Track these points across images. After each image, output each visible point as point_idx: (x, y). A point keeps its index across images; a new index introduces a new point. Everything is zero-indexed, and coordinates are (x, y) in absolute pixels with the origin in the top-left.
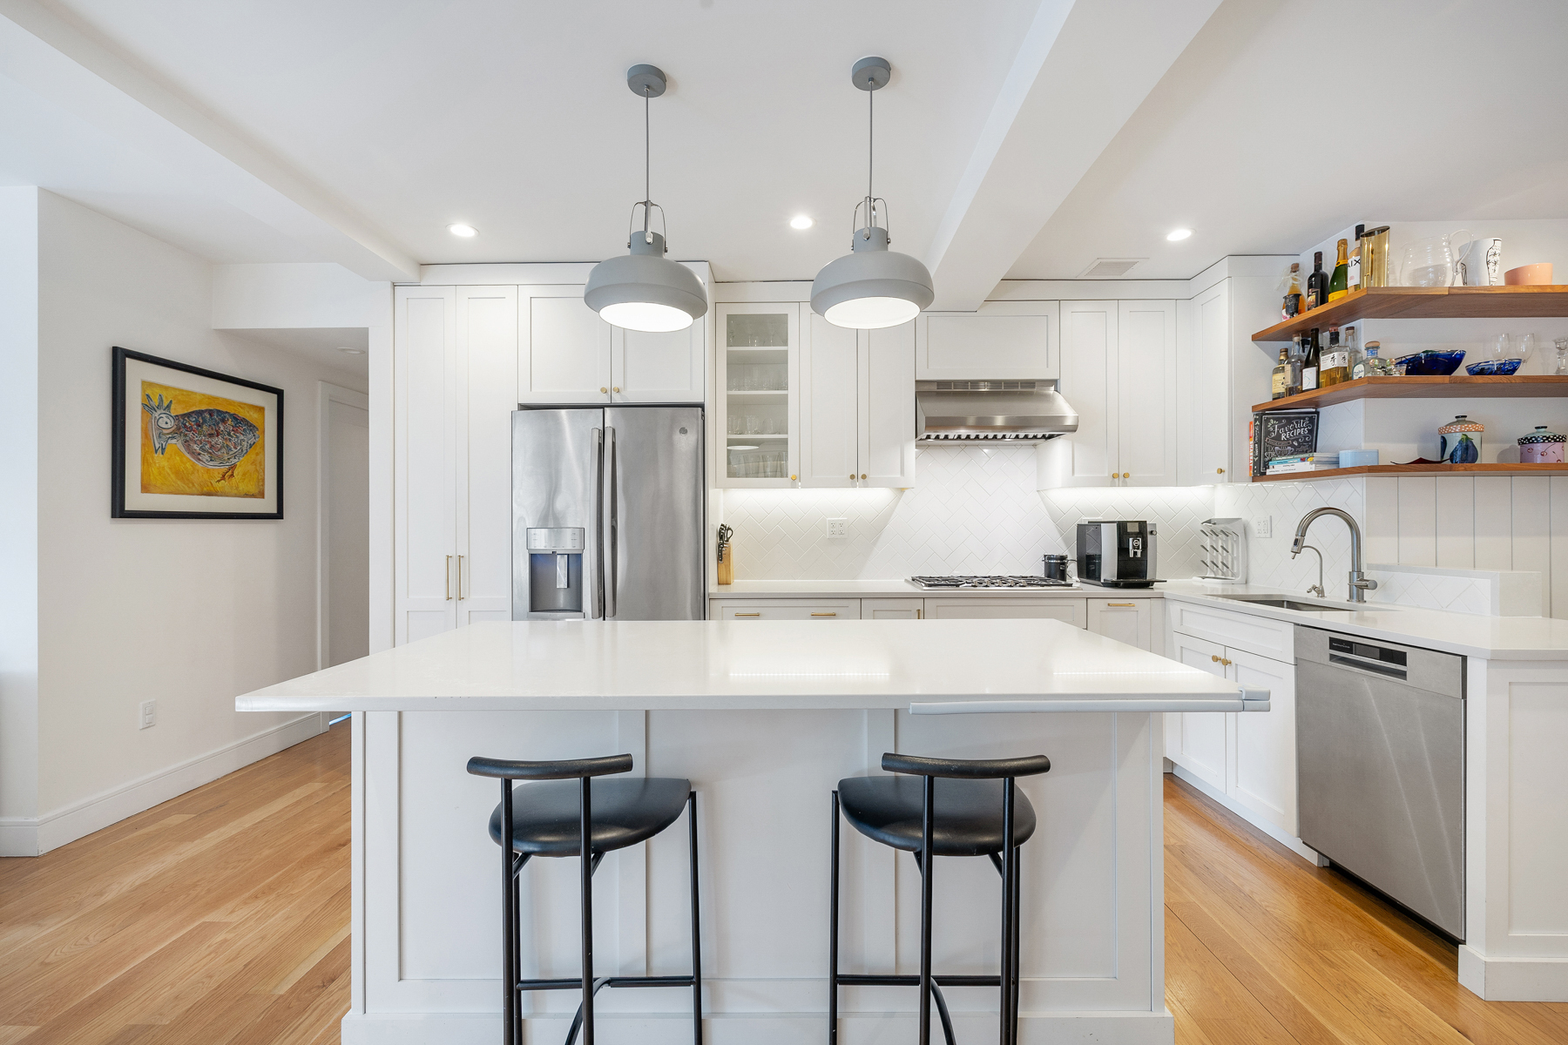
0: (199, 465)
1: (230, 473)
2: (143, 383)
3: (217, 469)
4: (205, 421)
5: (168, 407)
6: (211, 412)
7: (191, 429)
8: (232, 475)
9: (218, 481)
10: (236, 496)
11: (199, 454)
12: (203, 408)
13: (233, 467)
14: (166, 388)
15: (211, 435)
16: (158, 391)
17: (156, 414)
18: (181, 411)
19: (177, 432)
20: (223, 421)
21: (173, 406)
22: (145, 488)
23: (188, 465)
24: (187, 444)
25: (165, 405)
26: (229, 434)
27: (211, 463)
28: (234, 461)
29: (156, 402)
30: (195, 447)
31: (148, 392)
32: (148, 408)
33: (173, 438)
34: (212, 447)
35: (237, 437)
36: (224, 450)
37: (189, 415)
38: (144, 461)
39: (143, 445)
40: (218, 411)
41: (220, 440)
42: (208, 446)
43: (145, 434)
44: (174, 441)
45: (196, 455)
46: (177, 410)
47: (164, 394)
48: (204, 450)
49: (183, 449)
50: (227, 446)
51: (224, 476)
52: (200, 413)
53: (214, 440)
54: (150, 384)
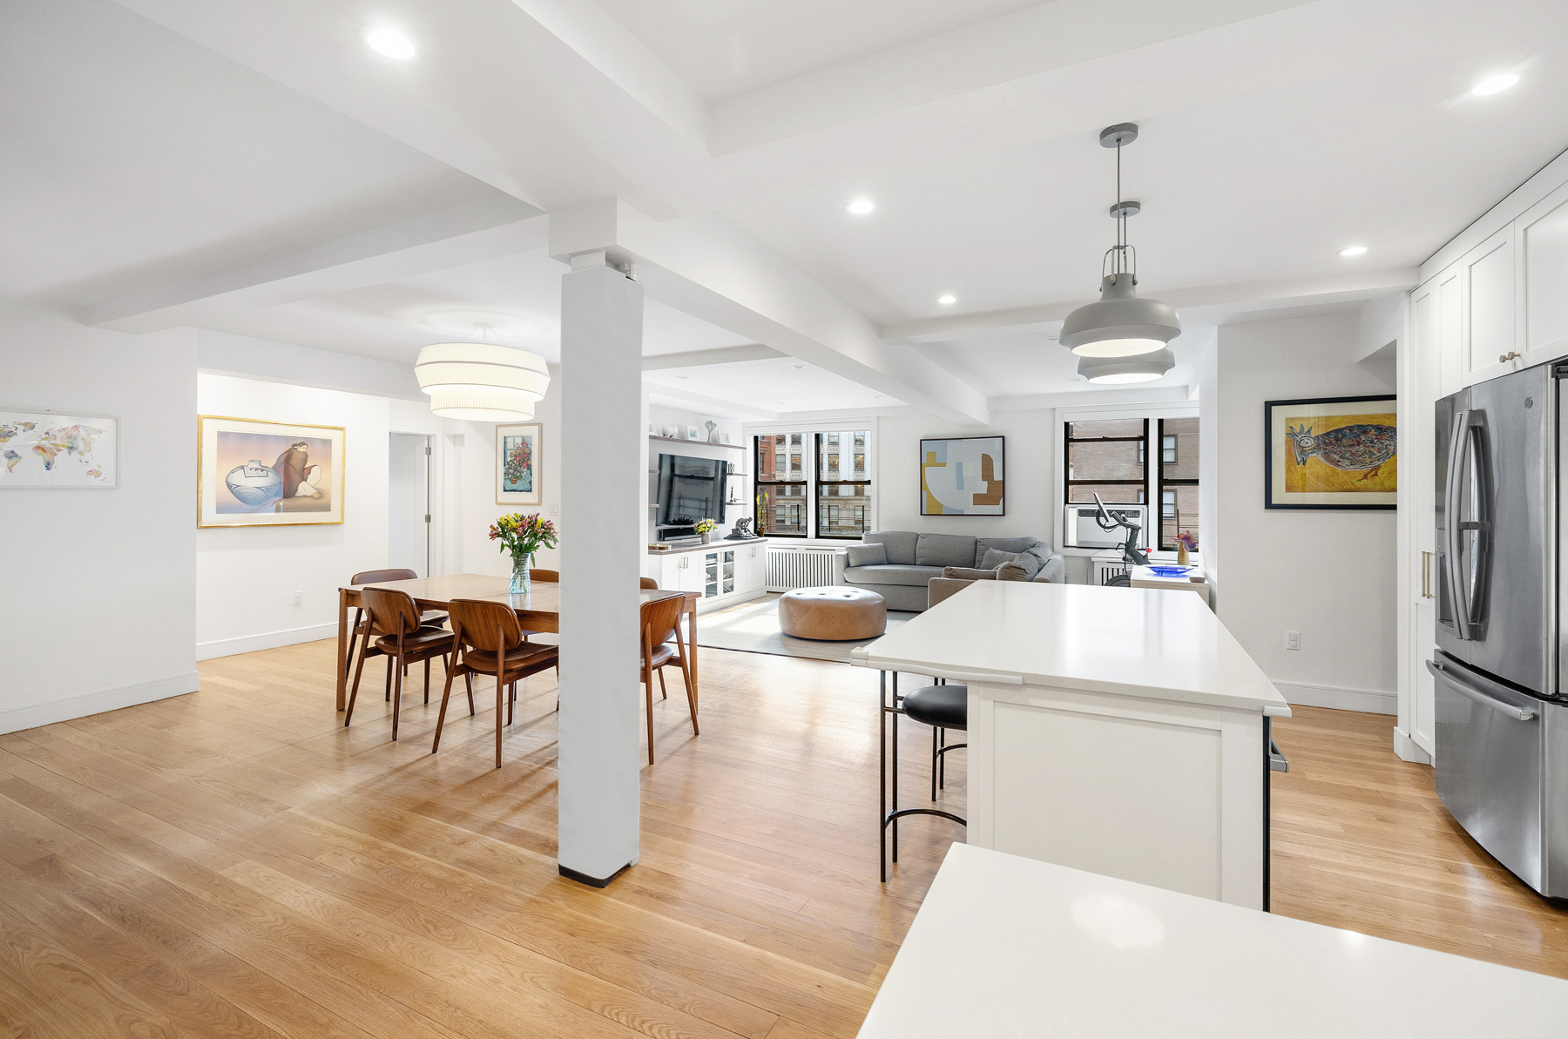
0: (1339, 469)
1: (1373, 472)
2: (1287, 419)
3: (1357, 471)
4: (1344, 436)
5: (1309, 431)
6: (1351, 429)
7: (1331, 443)
8: (1376, 474)
9: (1360, 480)
10: (1380, 491)
11: (1339, 461)
12: (1343, 426)
13: (1377, 468)
14: (1307, 419)
15: (1351, 446)
17: (1298, 439)
18: (1321, 432)
19: (1317, 448)
20: (1365, 432)
21: (1313, 430)
22: (1289, 489)
23: (1328, 471)
24: (1327, 456)
25: (1306, 431)
26: (1372, 442)
27: (1351, 467)
28: (1377, 463)
29: (1298, 430)
30: (1335, 456)
32: (1291, 434)
33: (1312, 453)
34: (1352, 454)
35: (1381, 443)
36: (1366, 455)
37: (1328, 434)
38: (1288, 470)
39: (1287, 461)
40: (1359, 426)
41: (1362, 448)
42: (1348, 455)
43: (1289, 453)
44: (1314, 455)
45: (1336, 463)
48: (1343, 458)
49: (1323, 460)
50: (1370, 452)
51: (1366, 476)
52: (1336, 431)
53: (1354, 450)
54: (1293, 419)
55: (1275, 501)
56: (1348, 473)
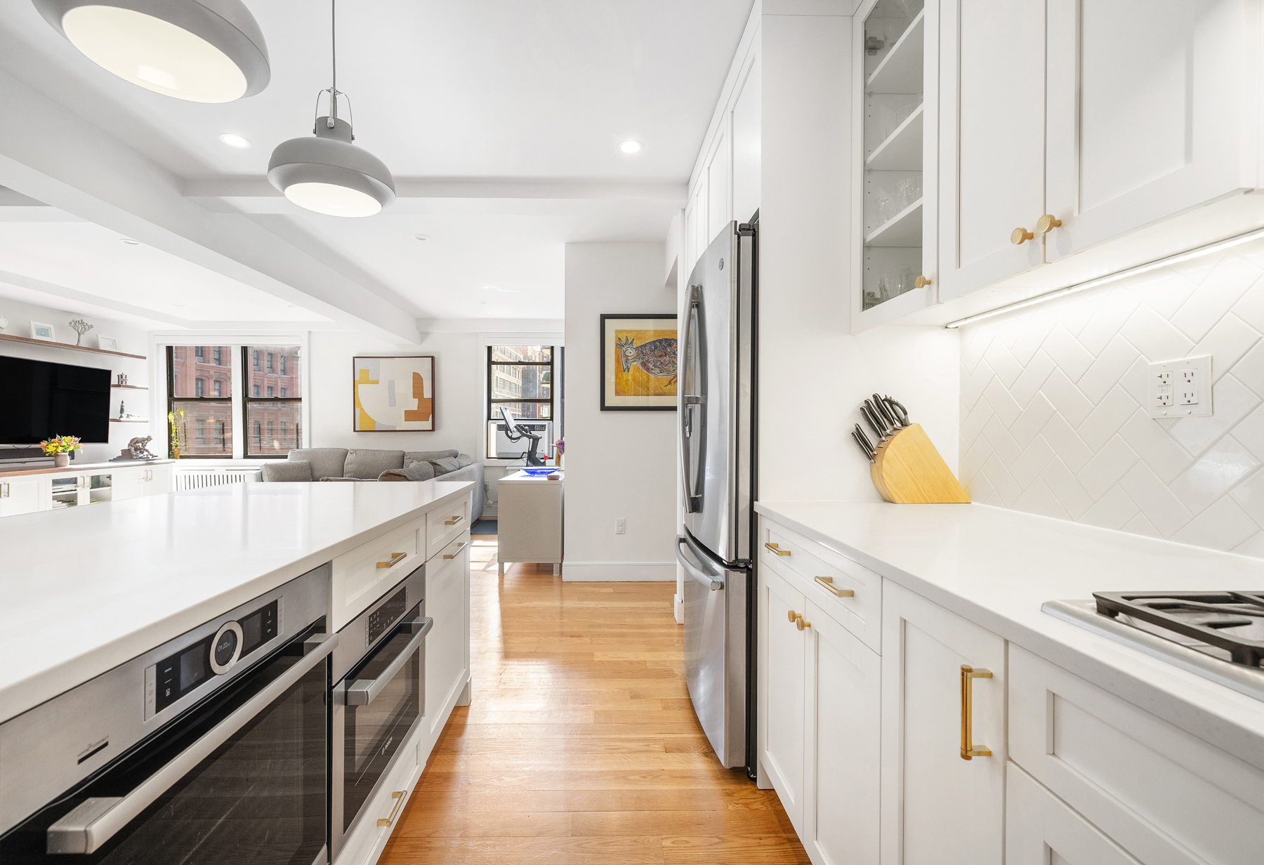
0: (652, 376)
1: (675, 380)
2: (616, 331)
3: (664, 378)
4: (655, 347)
5: (632, 342)
6: (660, 341)
7: (647, 354)
9: (666, 386)
11: (652, 369)
12: (654, 339)
14: (630, 331)
15: (661, 356)
16: (625, 335)
17: (624, 349)
19: (637, 357)
21: (634, 342)
22: (617, 393)
23: (645, 377)
24: (644, 365)
25: (630, 342)
26: (674, 354)
27: (661, 374)
29: (624, 341)
30: (649, 365)
31: (619, 336)
32: (619, 345)
33: (634, 361)
34: (661, 363)
36: (670, 365)
37: (645, 345)
38: (616, 376)
39: (616, 368)
40: (664, 340)
41: (667, 358)
42: (658, 364)
43: (618, 361)
44: (635, 363)
45: (650, 370)
46: (637, 344)
47: (629, 335)
48: (655, 366)
49: (641, 367)
50: (673, 362)
51: (670, 382)
52: (650, 343)
53: (662, 360)
54: (621, 331)
55: (607, 404)
56: (658, 380)
